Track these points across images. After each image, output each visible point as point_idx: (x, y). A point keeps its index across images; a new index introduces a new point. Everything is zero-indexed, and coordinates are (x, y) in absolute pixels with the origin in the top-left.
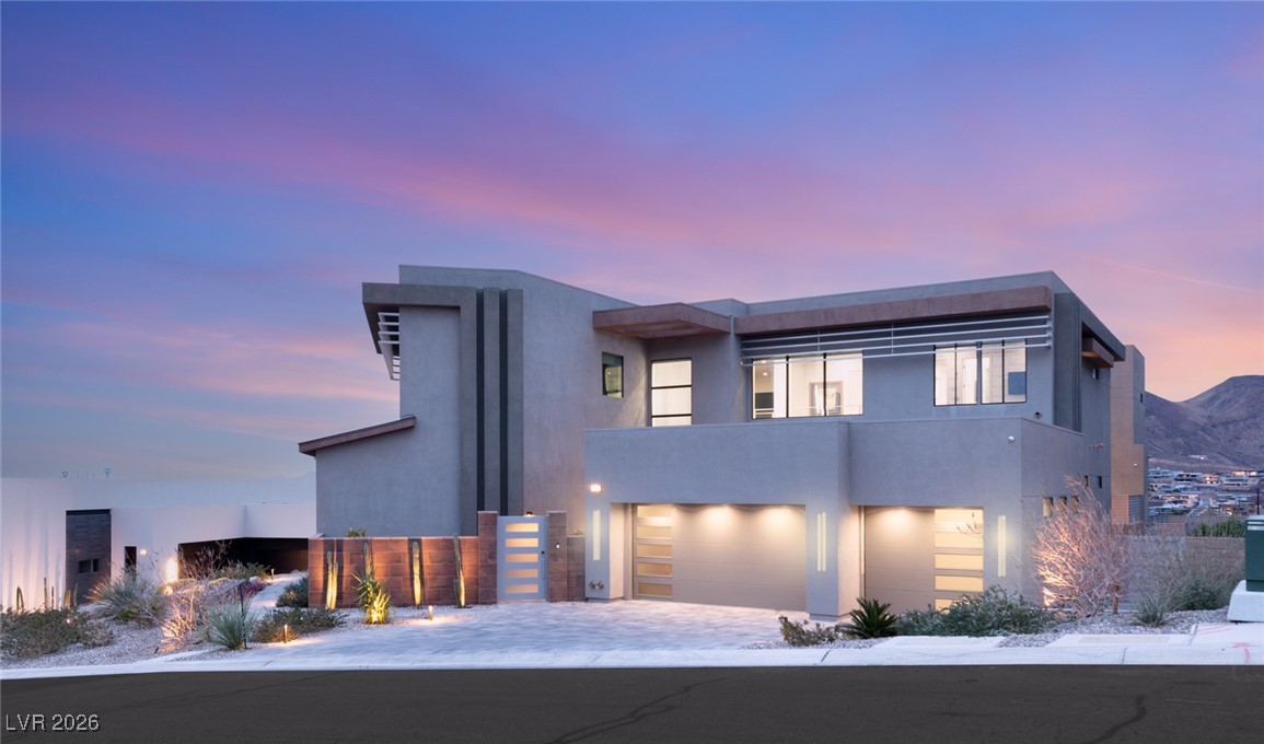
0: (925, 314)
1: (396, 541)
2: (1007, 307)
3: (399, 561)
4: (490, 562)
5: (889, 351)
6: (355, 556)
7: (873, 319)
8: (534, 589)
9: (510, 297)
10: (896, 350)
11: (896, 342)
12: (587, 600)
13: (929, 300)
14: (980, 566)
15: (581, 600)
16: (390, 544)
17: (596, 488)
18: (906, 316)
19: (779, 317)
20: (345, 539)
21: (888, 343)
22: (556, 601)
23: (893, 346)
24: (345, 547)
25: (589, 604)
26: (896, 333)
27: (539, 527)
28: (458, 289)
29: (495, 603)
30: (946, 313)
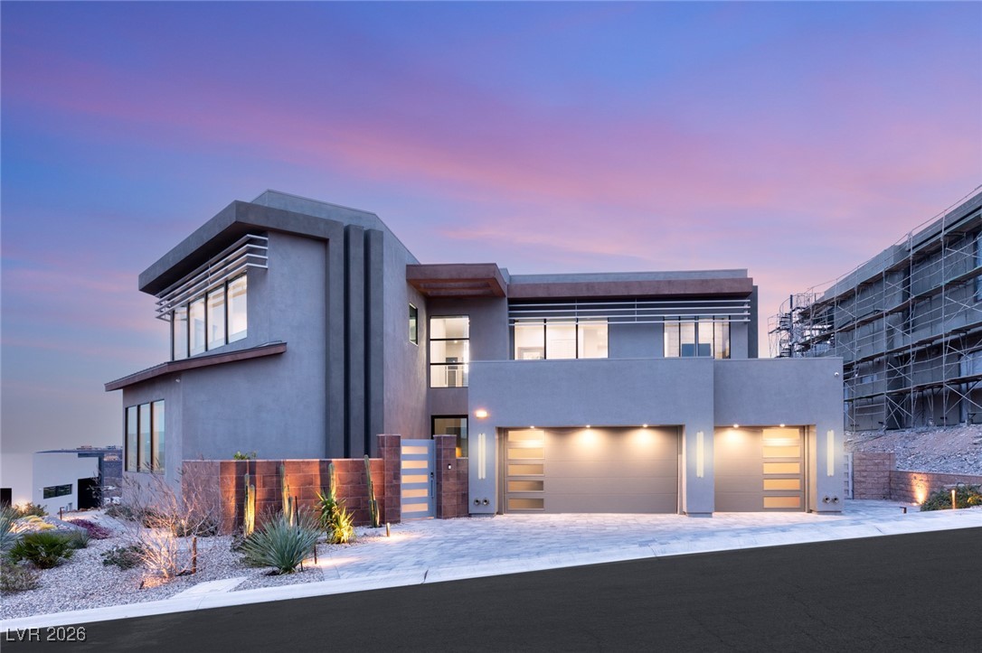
0: (666, 292)
1: (308, 463)
2: (726, 290)
3: (311, 484)
4: (395, 482)
5: (633, 319)
6: (268, 479)
7: (626, 294)
8: (424, 507)
9: (372, 236)
10: (639, 319)
11: (639, 313)
12: (470, 515)
13: (669, 282)
14: (797, 471)
15: (465, 516)
16: (303, 466)
17: (481, 414)
18: (652, 292)
19: (548, 286)
20: (258, 461)
21: (633, 313)
22: (448, 518)
23: (637, 316)
24: (257, 469)
25: (473, 519)
26: (639, 306)
27: (429, 450)
28: (327, 222)
29: (399, 521)
30: (682, 292)
